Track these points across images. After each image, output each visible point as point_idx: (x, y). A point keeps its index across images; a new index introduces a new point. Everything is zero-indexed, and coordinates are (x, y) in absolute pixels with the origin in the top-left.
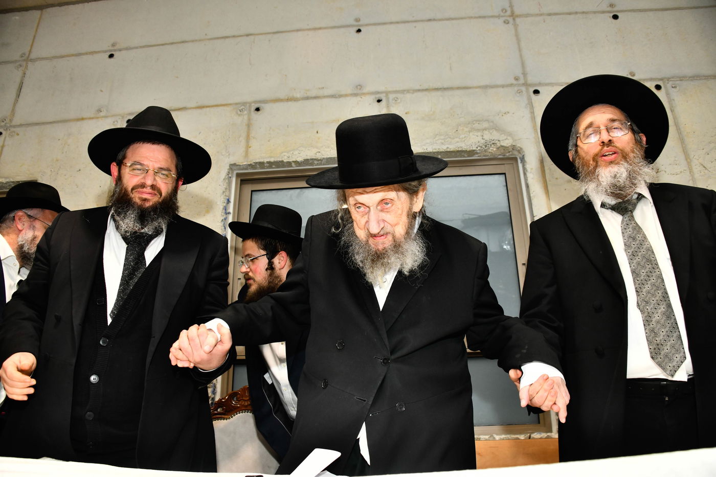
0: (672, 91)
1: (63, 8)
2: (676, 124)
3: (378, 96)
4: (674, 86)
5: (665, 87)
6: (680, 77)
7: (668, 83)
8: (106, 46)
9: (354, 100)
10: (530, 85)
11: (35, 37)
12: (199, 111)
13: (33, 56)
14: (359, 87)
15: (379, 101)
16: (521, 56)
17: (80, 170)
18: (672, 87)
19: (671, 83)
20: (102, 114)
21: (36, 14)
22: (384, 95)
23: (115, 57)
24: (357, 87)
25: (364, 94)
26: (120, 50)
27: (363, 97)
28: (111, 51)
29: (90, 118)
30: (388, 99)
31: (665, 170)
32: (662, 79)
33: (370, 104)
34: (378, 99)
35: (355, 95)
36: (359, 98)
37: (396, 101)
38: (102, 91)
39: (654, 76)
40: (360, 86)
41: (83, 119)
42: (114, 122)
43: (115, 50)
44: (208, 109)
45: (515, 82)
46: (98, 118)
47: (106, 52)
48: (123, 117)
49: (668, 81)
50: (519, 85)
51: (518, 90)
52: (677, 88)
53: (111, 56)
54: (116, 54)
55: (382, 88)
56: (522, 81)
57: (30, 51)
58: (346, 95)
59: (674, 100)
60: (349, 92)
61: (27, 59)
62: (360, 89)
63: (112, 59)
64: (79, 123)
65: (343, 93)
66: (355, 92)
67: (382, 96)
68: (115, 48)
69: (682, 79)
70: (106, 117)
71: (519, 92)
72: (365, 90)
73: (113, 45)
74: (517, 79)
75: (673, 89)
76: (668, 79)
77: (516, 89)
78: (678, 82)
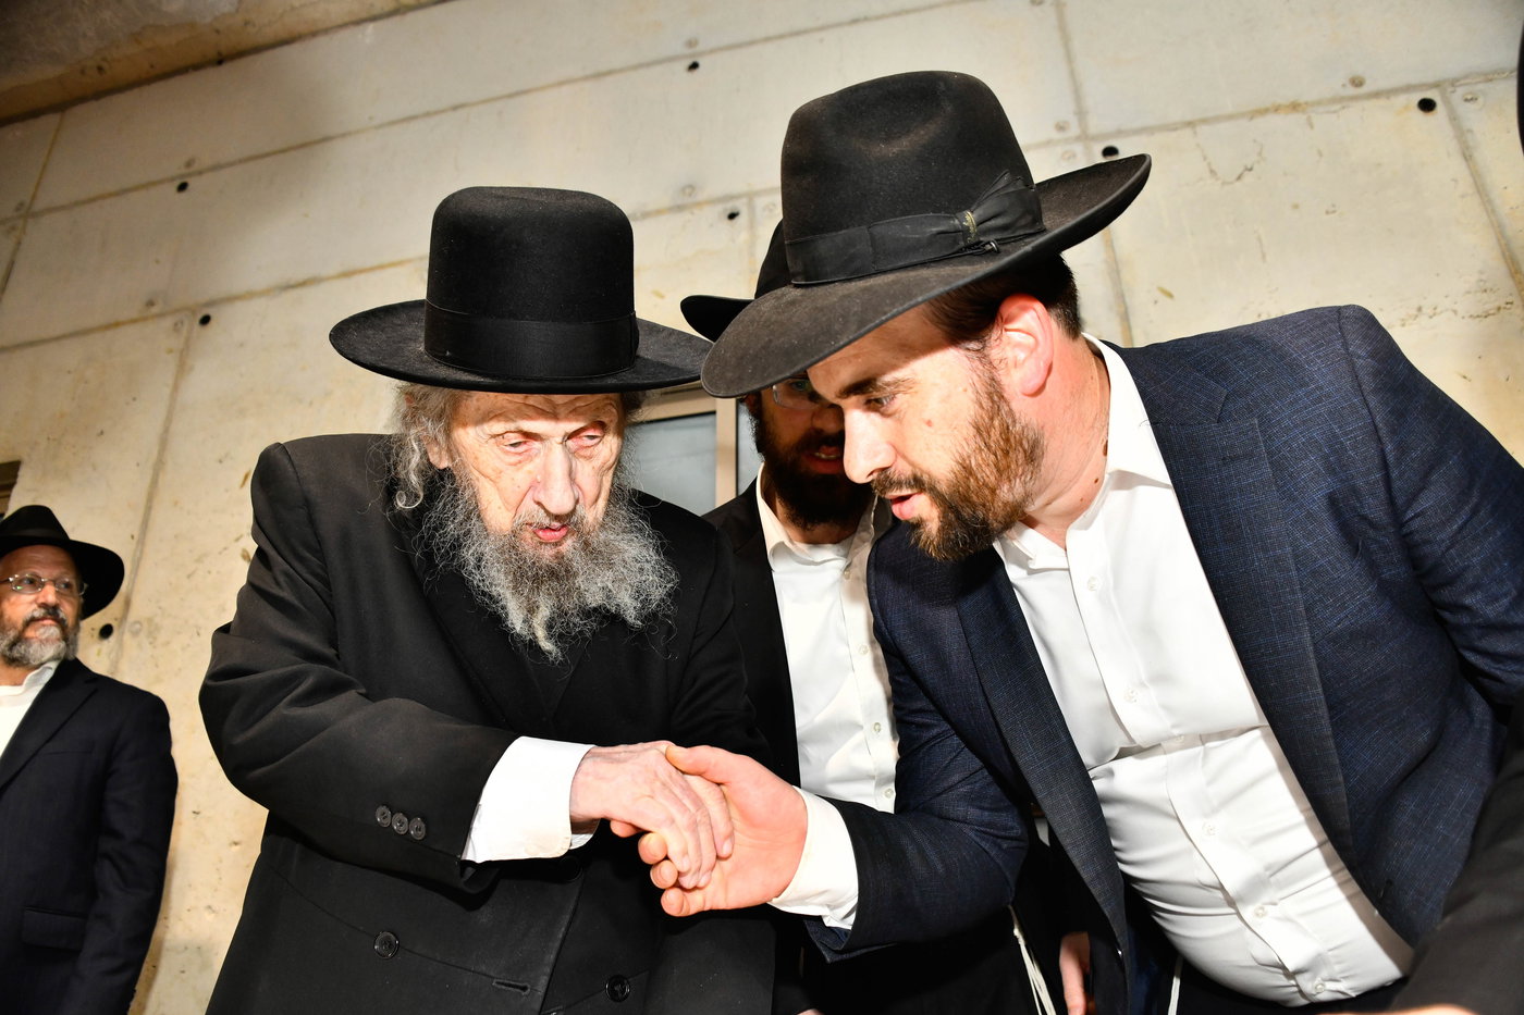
0: (1466, 110)
1: (104, 102)
2: (1479, 192)
3: (730, 207)
4: (1469, 97)
5: (1447, 102)
6: (1486, 74)
7: (1453, 92)
8: (175, 168)
9: (678, 219)
10: (1095, 138)
11: (45, 166)
12: (345, 282)
13: (39, 205)
14: (688, 191)
15: (732, 216)
16: (1072, 74)
17: (102, 433)
18: (1466, 100)
19: (1460, 91)
20: (155, 310)
21: (51, 120)
22: (745, 200)
23: (190, 187)
24: (683, 190)
25: (699, 204)
26: (200, 173)
27: (696, 211)
28: (182, 176)
29: (134, 321)
30: (752, 208)
31: (1456, 307)
32: (1436, 85)
33: (711, 226)
34: (728, 212)
35: (679, 208)
36: (686, 216)
37: (771, 211)
38: (157, 262)
39: (1414, 79)
40: (690, 188)
41: (117, 324)
42: (176, 324)
43: (190, 175)
44: (362, 277)
45: (1056, 135)
46: (144, 319)
47: (172, 179)
48: (194, 313)
49: (1453, 85)
50: (1067, 141)
51: (1066, 152)
52: (1481, 100)
53: (183, 187)
54: (193, 183)
55: (739, 187)
56: (1074, 130)
57: (34, 197)
58: (659, 212)
59: (1470, 131)
60: (666, 202)
61: (26, 213)
62: (690, 195)
63: (183, 195)
64: (109, 334)
65: (651, 207)
66: (679, 202)
67: (740, 205)
68: (192, 169)
69: (1490, 77)
70: (161, 315)
71: (1066, 156)
72: (701, 196)
73: (189, 164)
74: (1061, 128)
75: (1468, 104)
76: (1454, 82)
77: (1059, 150)
78: (1481, 86)
